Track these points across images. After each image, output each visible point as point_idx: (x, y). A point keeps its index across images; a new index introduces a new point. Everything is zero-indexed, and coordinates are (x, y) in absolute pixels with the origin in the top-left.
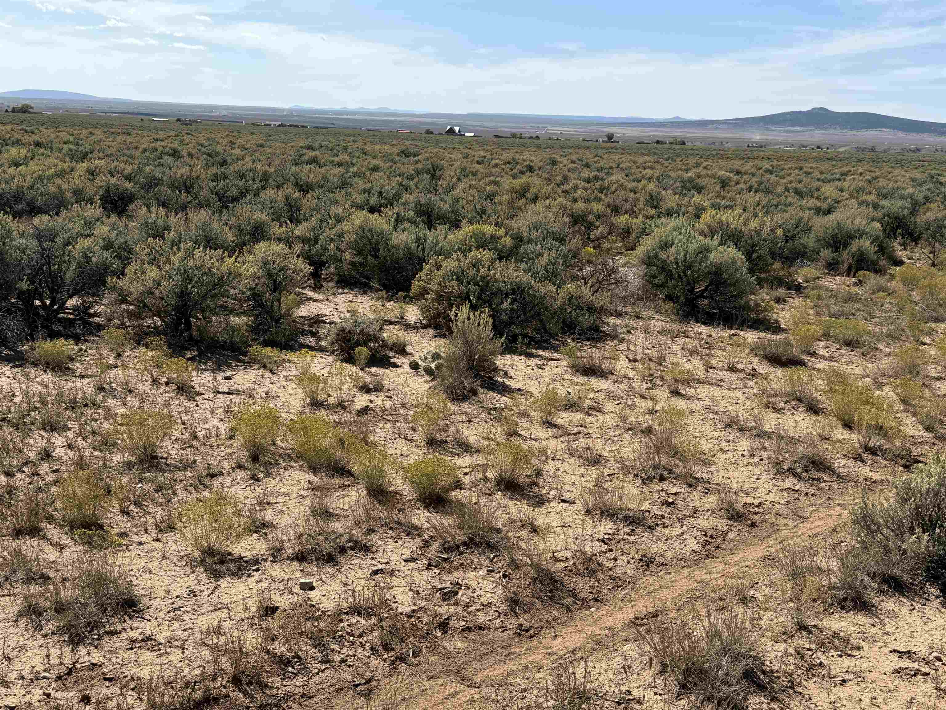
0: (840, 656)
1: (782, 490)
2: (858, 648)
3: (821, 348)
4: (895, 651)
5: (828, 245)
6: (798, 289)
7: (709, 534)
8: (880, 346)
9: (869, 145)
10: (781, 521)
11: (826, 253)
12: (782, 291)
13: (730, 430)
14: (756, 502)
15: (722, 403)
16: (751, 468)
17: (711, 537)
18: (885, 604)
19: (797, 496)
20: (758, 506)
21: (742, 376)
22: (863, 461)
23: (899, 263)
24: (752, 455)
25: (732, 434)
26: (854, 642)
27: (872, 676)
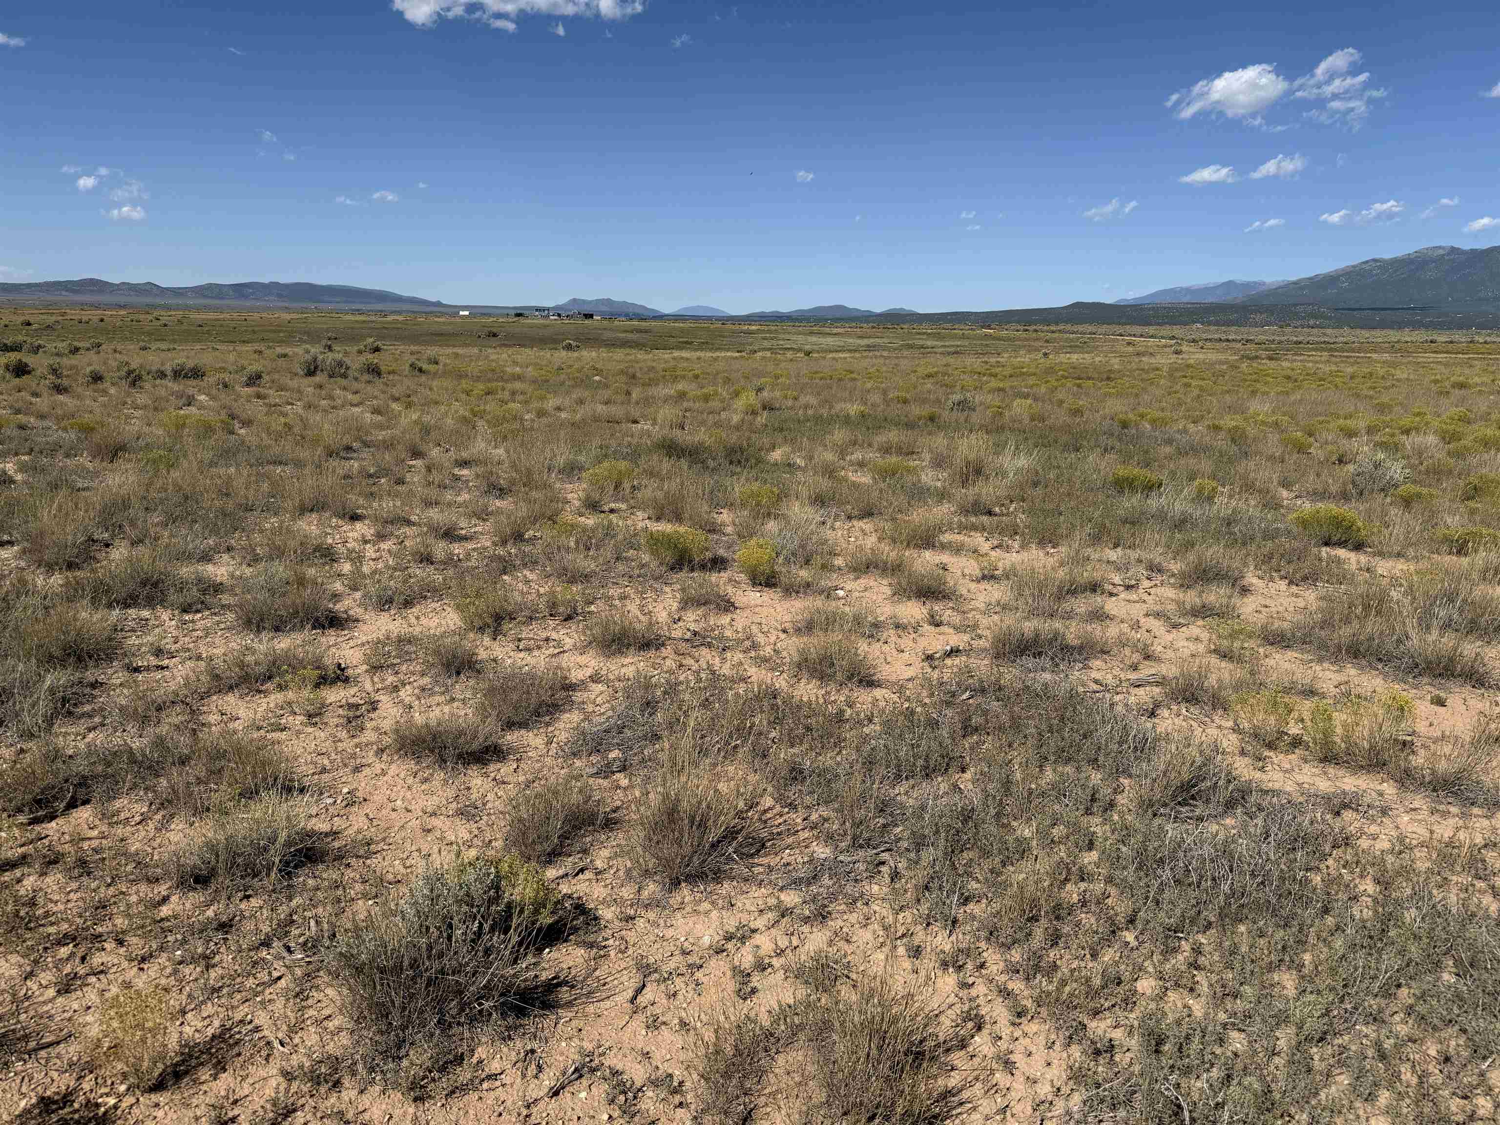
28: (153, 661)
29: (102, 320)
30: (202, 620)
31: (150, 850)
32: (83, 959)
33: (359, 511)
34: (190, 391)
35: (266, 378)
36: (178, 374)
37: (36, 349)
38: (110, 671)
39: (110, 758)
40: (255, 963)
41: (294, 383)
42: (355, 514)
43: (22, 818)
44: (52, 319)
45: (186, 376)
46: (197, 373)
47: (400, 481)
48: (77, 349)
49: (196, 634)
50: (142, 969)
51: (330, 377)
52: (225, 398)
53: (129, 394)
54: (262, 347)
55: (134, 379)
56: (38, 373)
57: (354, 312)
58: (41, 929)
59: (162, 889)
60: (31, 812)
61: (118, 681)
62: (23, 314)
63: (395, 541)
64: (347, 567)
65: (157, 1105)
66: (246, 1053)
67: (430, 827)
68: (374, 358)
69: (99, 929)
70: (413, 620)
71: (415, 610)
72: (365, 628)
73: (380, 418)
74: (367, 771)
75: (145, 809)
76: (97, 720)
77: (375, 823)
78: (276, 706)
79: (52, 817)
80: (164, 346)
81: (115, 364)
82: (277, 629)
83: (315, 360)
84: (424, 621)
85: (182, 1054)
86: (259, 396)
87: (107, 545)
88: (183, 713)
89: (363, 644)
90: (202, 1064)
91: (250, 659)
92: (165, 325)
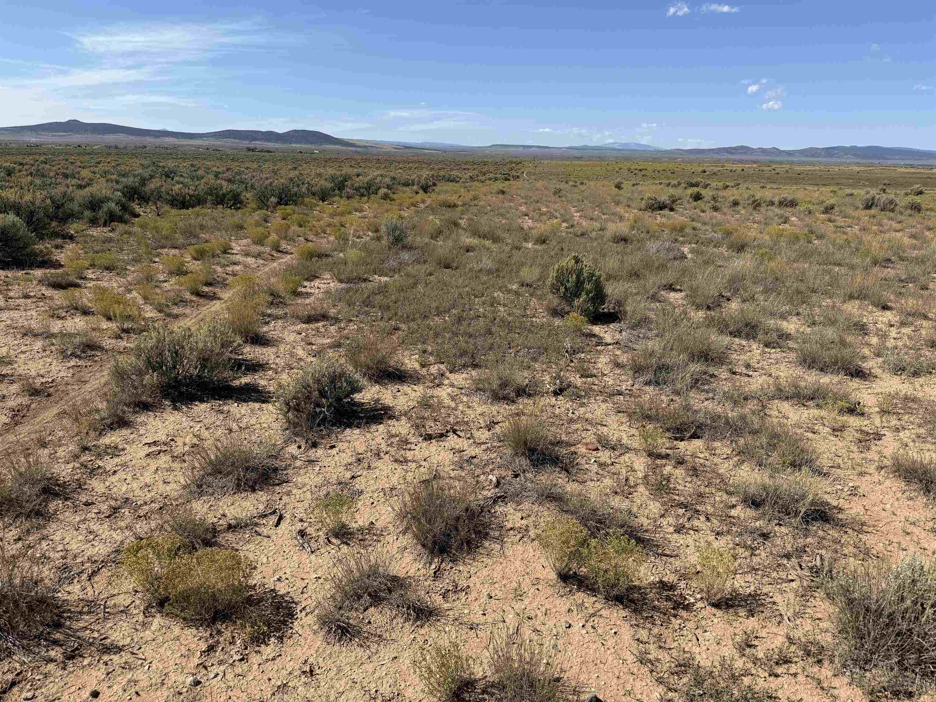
0: (112, 458)
1: (68, 368)
2: (123, 450)
3: (90, 274)
4: (146, 444)
5: (88, 208)
6: (71, 238)
7: (16, 409)
8: (128, 267)
9: (113, 144)
10: (69, 387)
11: (88, 213)
12: (59, 241)
13: (27, 338)
14: (50, 380)
15: (21, 321)
16: (45, 359)
17: (18, 411)
18: (138, 419)
19: (79, 369)
20: (51, 382)
21: (34, 300)
22: (121, 338)
23: (138, 216)
24: (44, 351)
25: (28, 340)
26: (120, 447)
27: (133, 463)
28: (745, 371)
29: (743, 170)
30: (775, 354)
31: (729, 476)
32: (689, 519)
33: (889, 304)
34: (787, 214)
35: (836, 209)
36: (783, 204)
37: (706, 186)
38: (721, 370)
39: (716, 418)
40: (779, 565)
41: (856, 214)
42: (887, 305)
43: (668, 434)
44: (716, 169)
45: (786, 205)
46: (793, 204)
47: (925, 288)
48: (727, 187)
49: (770, 361)
50: (717, 539)
51: (882, 210)
52: (808, 220)
53: (751, 214)
54: (835, 188)
55: (756, 205)
56: (705, 199)
57: (906, 166)
58: (671, 495)
59: (733, 500)
60: (673, 433)
61: (724, 377)
62: (703, 166)
63: (913, 329)
64: (874, 340)
65: (714, 615)
66: (767, 613)
67: (909, 531)
68: (918, 199)
69: (698, 508)
70: (918, 386)
71: (921, 380)
72: (881, 383)
73: (914, 241)
74: (868, 477)
75: (729, 452)
76: (711, 395)
77: (868, 513)
78: (814, 417)
79: (682, 440)
80: (775, 186)
81: (746, 196)
82: (822, 370)
83: (873, 199)
84: (926, 389)
85: (731, 595)
86: (830, 220)
87: (728, 300)
88: (757, 405)
89: (878, 394)
90: (741, 606)
91: (803, 384)
92: (778, 173)
